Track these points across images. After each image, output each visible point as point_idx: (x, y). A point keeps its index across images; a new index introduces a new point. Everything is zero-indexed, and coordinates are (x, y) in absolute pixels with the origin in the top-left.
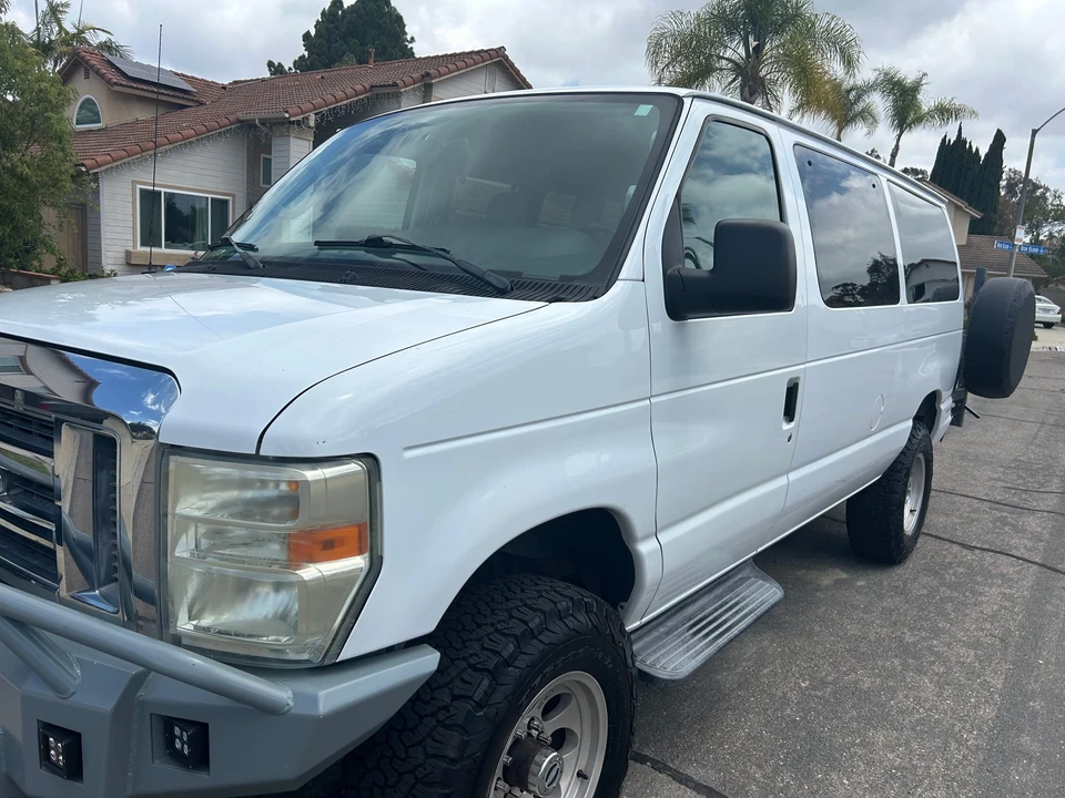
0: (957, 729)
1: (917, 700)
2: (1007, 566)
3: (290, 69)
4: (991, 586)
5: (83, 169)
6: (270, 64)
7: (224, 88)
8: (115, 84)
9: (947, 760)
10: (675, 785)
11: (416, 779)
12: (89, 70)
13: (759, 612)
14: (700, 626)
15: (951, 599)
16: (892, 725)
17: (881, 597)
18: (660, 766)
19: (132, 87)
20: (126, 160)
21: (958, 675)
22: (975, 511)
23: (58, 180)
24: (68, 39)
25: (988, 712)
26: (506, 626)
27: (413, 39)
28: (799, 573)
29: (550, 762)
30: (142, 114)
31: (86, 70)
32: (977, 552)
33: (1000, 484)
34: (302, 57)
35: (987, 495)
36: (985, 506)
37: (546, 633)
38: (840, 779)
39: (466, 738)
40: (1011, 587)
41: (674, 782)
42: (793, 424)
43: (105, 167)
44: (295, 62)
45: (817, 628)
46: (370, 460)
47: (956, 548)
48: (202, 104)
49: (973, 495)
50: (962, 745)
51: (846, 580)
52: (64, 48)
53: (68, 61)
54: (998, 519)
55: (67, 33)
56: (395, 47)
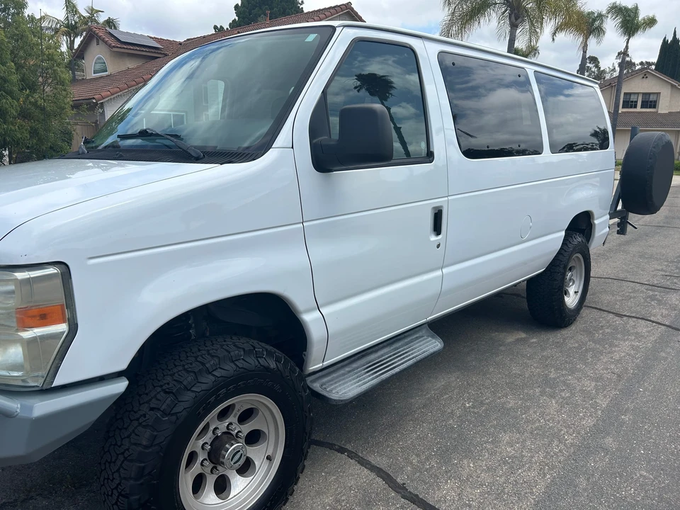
0: (563, 432)
1: (542, 414)
2: (643, 327)
3: (227, 29)
4: (625, 341)
5: (94, 101)
6: (215, 27)
7: (180, 44)
8: (114, 47)
9: (547, 452)
10: (359, 466)
11: (124, 457)
12: (99, 39)
13: (418, 358)
14: (372, 367)
15: (593, 350)
16: (518, 430)
17: (543, 350)
18: (352, 455)
19: (124, 48)
20: (119, 94)
21: (578, 399)
22: (634, 291)
23: (64, 109)
24: (85, 21)
25: (589, 422)
26: (190, 366)
27: (302, 2)
28: (493, 335)
29: (234, 449)
30: (131, 64)
31: (97, 39)
32: (625, 318)
33: (661, 273)
34: (234, 21)
35: (649, 280)
36: (643, 288)
37: (219, 370)
38: (469, 463)
39: (155, 433)
40: (639, 341)
41: (358, 465)
42: (440, 237)
43: (107, 99)
44: (230, 24)
45: (491, 370)
46: (63, 266)
47: (611, 316)
48: (166, 55)
49: (638, 281)
50: (562, 443)
51: (524, 338)
52: (84, 27)
53: (86, 34)
54: (650, 297)
55: (84, 17)
56: (292, 8)
